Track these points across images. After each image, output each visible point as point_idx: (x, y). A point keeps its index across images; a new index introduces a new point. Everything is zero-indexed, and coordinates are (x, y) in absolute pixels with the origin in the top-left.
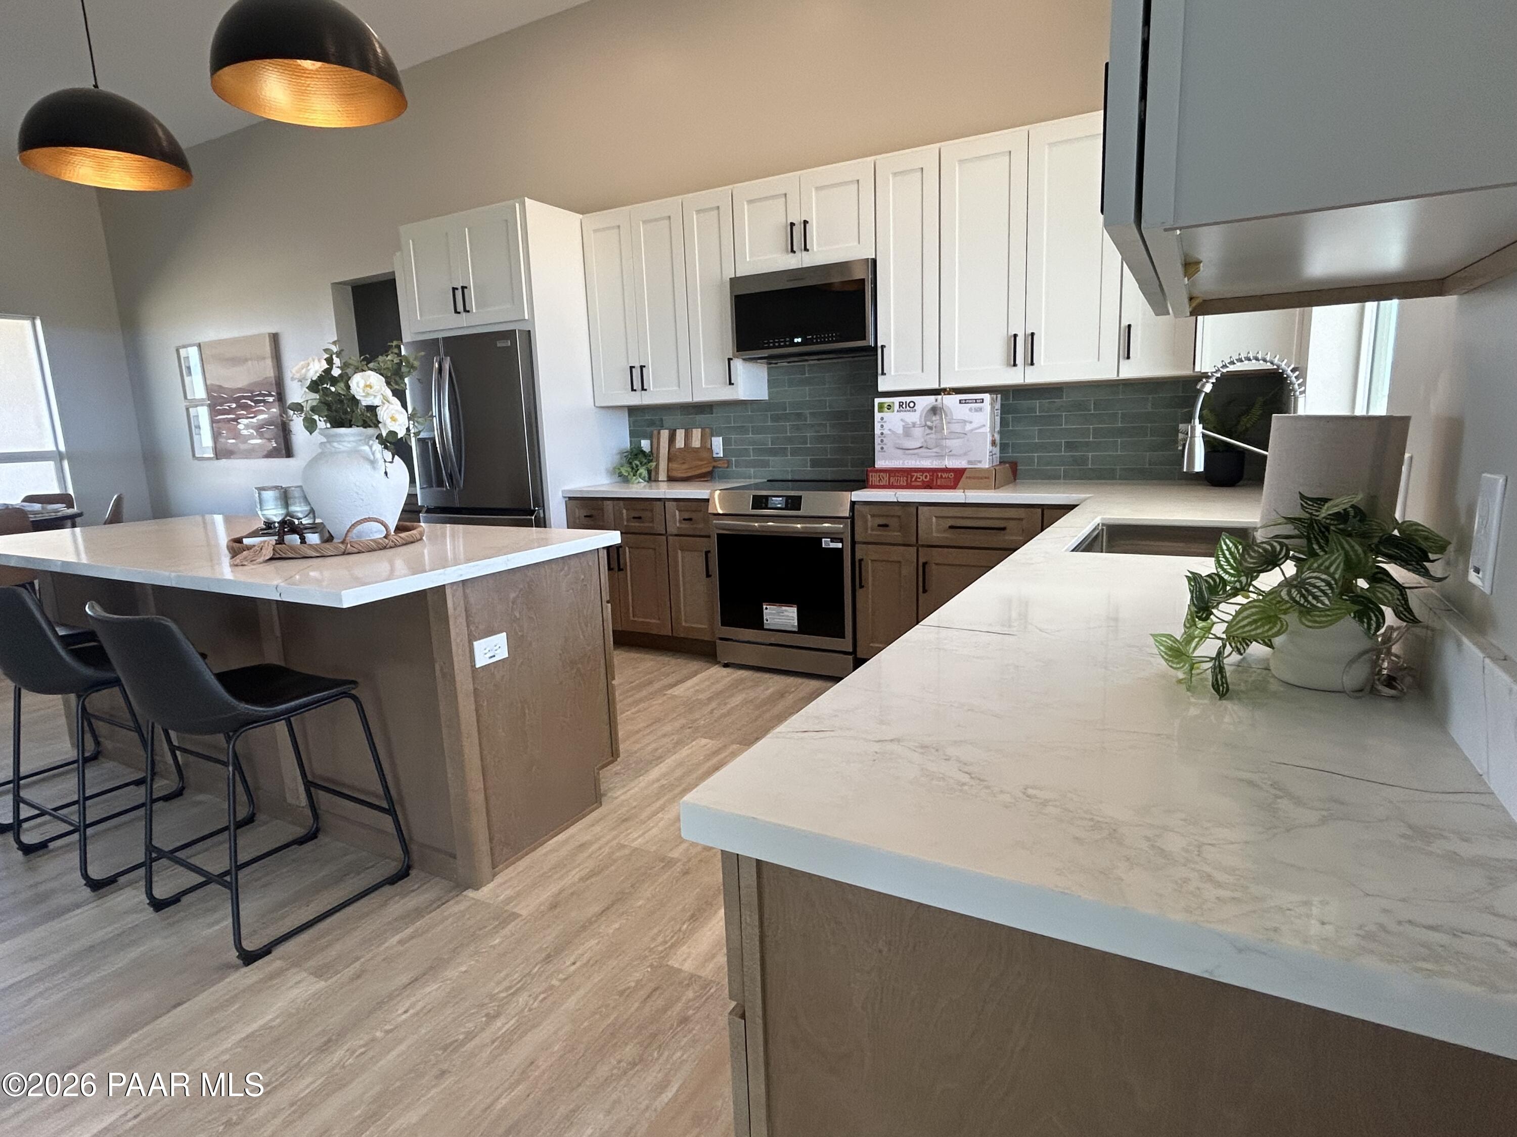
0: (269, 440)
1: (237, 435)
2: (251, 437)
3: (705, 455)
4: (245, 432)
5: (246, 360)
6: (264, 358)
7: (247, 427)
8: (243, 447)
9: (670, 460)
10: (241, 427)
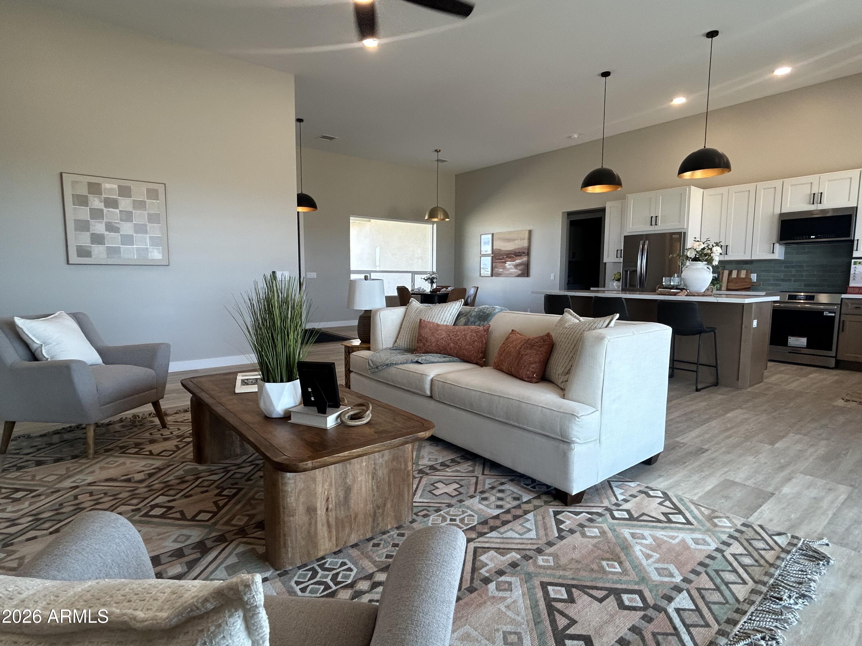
0: (520, 270)
1: (504, 268)
2: (511, 268)
3: (748, 280)
4: (508, 267)
5: (515, 240)
6: (524, 239)
7: (509, 265)
8: (506, 272)
9: (728, 281)
10: (507, 265)
